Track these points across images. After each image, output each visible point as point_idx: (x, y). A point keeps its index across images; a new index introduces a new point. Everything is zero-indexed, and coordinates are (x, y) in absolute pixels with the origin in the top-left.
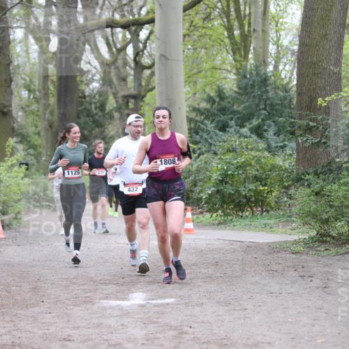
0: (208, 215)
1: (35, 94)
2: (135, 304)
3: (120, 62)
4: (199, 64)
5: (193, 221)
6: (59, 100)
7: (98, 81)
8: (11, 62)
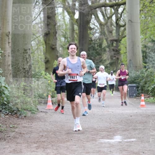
0: (152, 98)
2: (117, 141)
3: (109, 24)
4: (148, 24)
5: (145, 101)
6: (79, 42)
8: (56, 24)
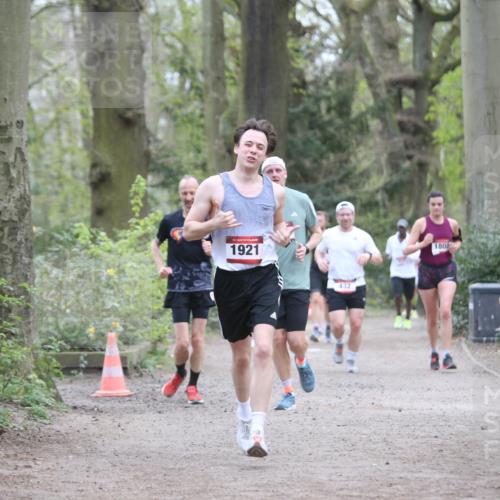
1: (194, 79)
3: (382, 7)
6: (247, 93)
7: (334, 49)
8: (142, 7)
